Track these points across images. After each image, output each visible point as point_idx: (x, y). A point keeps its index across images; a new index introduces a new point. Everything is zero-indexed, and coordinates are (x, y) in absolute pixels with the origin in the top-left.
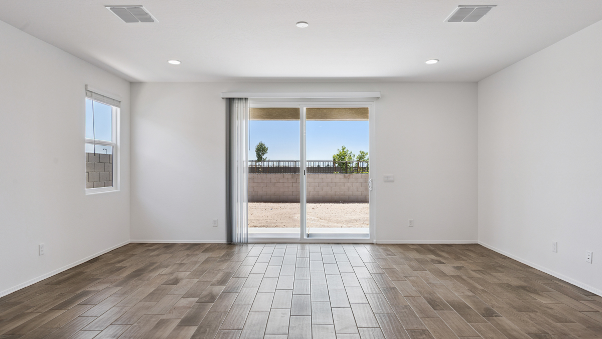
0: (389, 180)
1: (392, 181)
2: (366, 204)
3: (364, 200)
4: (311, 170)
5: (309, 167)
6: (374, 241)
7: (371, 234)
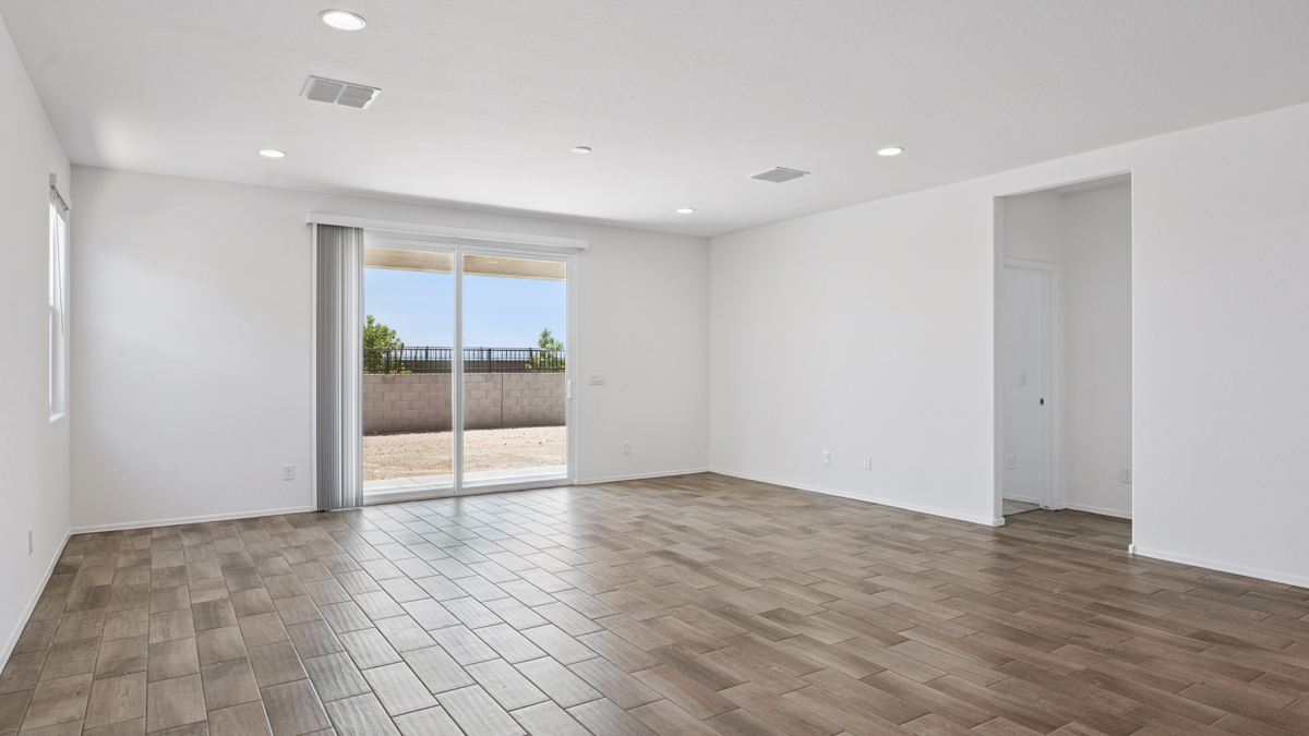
0: (597, 383)
1: (600, 383)
2: (561, 428)
3: (557, 422)
4: (472, 367)
5: (469, 361)
6: (576, 481)
7: (570, 473)
